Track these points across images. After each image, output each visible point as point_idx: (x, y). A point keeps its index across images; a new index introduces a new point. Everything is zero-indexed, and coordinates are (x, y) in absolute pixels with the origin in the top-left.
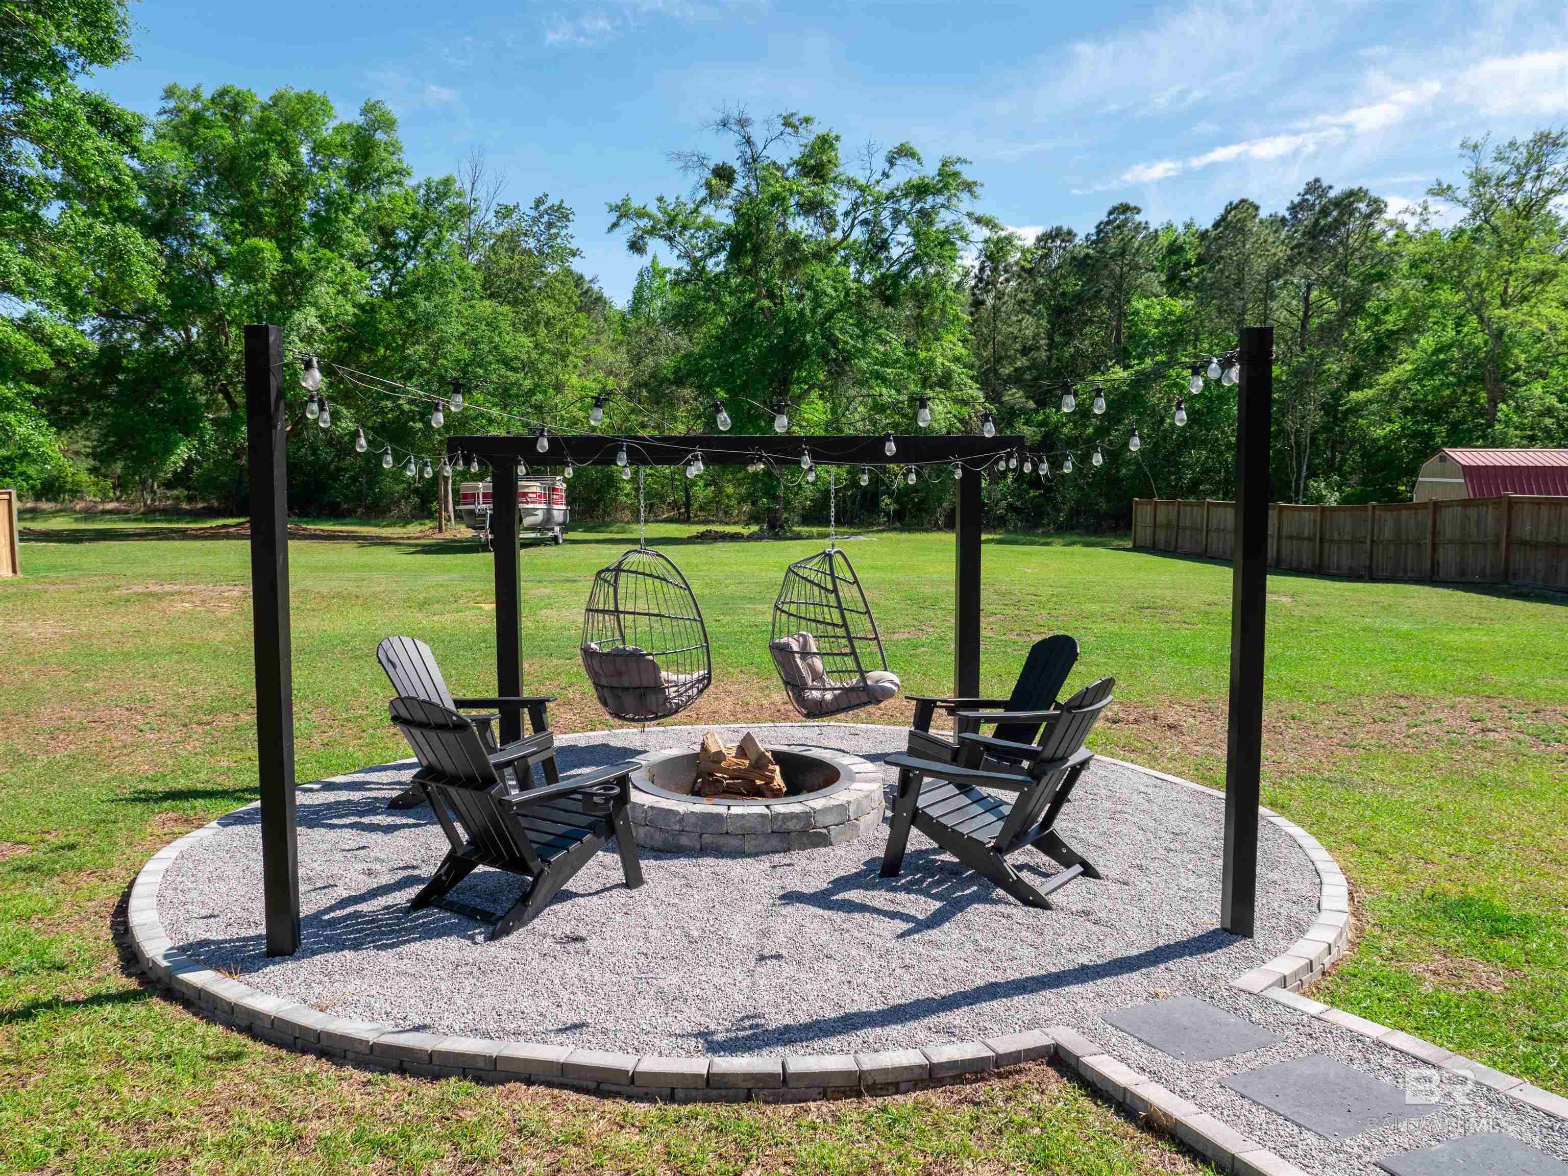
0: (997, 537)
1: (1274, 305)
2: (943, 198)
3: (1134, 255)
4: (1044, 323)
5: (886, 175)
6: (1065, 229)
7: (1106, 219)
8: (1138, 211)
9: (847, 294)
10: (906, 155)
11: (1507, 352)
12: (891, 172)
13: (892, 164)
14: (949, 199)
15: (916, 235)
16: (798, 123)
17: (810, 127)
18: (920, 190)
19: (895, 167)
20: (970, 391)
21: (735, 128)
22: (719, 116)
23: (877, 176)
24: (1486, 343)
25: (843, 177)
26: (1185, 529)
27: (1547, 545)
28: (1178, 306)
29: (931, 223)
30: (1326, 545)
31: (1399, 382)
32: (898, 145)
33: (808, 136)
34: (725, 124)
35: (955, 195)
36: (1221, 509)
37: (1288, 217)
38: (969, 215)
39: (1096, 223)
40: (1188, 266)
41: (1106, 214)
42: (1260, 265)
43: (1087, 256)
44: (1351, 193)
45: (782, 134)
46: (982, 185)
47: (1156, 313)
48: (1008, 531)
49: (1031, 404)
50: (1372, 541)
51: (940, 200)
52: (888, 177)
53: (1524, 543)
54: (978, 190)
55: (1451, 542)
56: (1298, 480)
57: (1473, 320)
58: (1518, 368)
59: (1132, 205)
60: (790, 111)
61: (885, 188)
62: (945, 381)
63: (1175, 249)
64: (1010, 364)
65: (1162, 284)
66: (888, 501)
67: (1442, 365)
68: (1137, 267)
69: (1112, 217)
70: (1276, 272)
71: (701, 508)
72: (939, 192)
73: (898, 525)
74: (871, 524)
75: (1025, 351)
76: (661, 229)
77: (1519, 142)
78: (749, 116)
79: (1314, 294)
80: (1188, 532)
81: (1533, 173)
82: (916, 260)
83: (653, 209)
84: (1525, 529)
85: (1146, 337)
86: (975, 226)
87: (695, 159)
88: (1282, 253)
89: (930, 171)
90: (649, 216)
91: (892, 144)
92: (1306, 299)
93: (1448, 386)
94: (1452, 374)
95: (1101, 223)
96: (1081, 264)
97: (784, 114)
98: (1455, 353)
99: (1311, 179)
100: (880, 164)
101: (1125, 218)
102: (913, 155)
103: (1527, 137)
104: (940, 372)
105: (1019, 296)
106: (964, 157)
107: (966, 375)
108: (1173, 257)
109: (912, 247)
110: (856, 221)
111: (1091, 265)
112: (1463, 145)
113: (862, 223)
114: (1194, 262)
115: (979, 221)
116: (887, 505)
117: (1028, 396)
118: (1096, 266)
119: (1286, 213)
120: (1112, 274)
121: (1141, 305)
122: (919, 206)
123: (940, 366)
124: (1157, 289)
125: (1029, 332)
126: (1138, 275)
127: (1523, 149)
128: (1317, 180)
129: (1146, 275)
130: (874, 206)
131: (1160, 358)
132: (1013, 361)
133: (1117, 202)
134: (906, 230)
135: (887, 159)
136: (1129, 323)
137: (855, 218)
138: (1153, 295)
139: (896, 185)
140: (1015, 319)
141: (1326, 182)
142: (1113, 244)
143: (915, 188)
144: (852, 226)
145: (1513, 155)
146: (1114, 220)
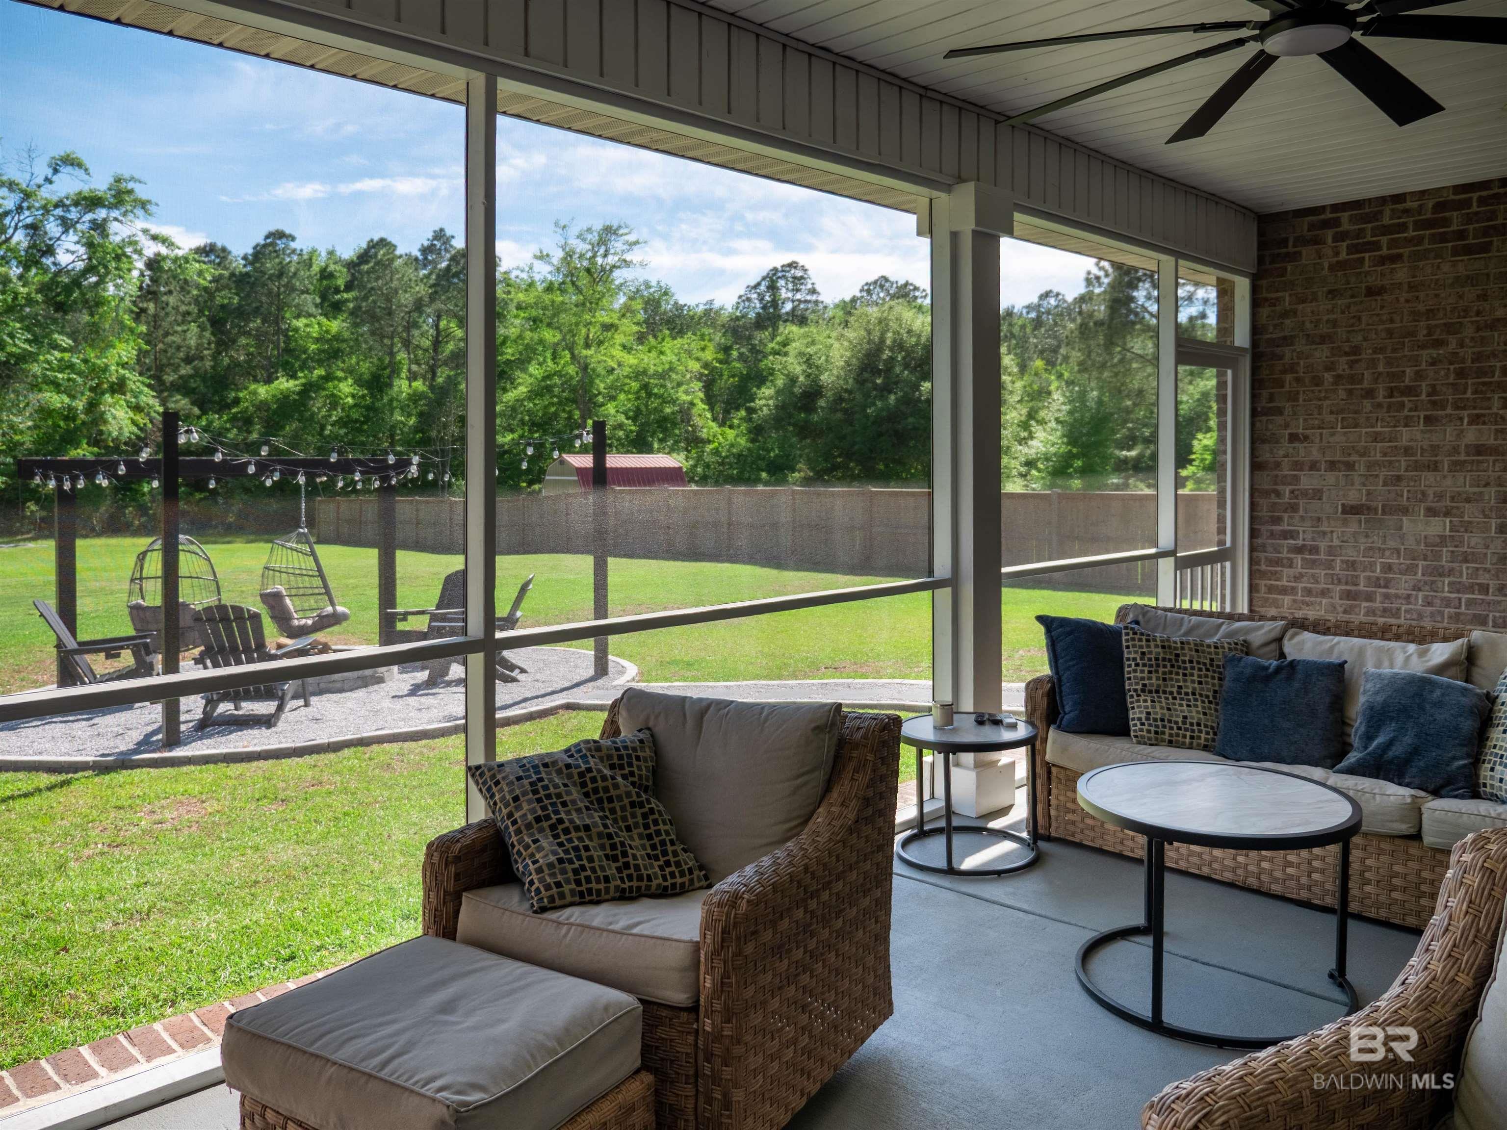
1: (416, 332)
2: (118, 212)
3: (292, 277)
4: (207, 334)
5: (48, 180)
6: (219, 246)
7: (262, 242)
8: (293, 239)
9: (15, 298)
10: (72, 165)
11: (592, 382)
12: (55, 178)
13: (56, 171)
14: (126, 215)
15: (90, 245)
18: (92, 202)
19: (59, 175)
20: (145, 399)
23: (40, 180)
24: (577, 373)
25: (4, 178)
28: (335, 326)
29: (104, 234)
31: (517, 400)
32: (63, 154)
35: (132, 211)
37: (421, 257)
38: (145, 231)
39: (254, 244)
40: (337, 291)
41: (262, 238)
42: (406, 299)
43: (247, 274)
46: (157, 205)
47: (315, 331)
49: (196, 411)
51: (115, 213)
52: (52, 183)
54: (152, 208)
57: (567, 354)
58: (600, 393)
59: (287, 232)
61: (48, 193)
62: (119, 387)
63: (326, 275)
64: (174, 371)
65: (316, 306)
66: (34, 508)
67: (549, 389)
68: (293, 289)
69: (268, 241)
70: (419, 306)
72: (111, 207)
73: (45, 531)
75: (188, 360)
77: (593, 228)
79: (443, 324)
81: (602, 250)
82: (90, 269)
85: (305, 352)
86: (151, 242)
88: (422, 290)
89: (100, 184)
92: (437, 326)
93: (553, 404)
94: (555, 396)
95: (257, 245)
96: (240, 281)
98: (556, 380)
99: (437, 229)
100: (42, 170)
101: (280, 243)
102: (80, 165)
103: (598, 226)
104: (114, 379)
105: (183, 308)
106: (136, 176)
107: (143, 383)
108: (325, 282)
109: (85, 257)
110: (20, 224)
111: (248, 283)
112: (556, 224)
113: (27, 227)
114: (342, 288)
115: (155, 238)
116: (32, 512)
117: (193, 403)
118: (254, 283)
119: (419, 254)
120: (270, 293)
121: (300, 323)
122: (89, 217)
123: (114, 373)
124: (313, 310)
125: (193, 343)
126: (294, 295)
127: (595, 234)
128: (442, 230)
129: (303, 297)
130: (41, 212)
131: (319, 372)
132: (176, 369)
133: (272, 229)
134: (76, 238)
135: (50, 166)
136: (288, 338)
137: (19, 221)
138: (309, 315)
139: (62, 194)
140: (179, 329)
141: (449, 233)
142: (270, 266)
143: (85, 198)
144: (16, 229)
145: (589, 237)
146: (271, 244)
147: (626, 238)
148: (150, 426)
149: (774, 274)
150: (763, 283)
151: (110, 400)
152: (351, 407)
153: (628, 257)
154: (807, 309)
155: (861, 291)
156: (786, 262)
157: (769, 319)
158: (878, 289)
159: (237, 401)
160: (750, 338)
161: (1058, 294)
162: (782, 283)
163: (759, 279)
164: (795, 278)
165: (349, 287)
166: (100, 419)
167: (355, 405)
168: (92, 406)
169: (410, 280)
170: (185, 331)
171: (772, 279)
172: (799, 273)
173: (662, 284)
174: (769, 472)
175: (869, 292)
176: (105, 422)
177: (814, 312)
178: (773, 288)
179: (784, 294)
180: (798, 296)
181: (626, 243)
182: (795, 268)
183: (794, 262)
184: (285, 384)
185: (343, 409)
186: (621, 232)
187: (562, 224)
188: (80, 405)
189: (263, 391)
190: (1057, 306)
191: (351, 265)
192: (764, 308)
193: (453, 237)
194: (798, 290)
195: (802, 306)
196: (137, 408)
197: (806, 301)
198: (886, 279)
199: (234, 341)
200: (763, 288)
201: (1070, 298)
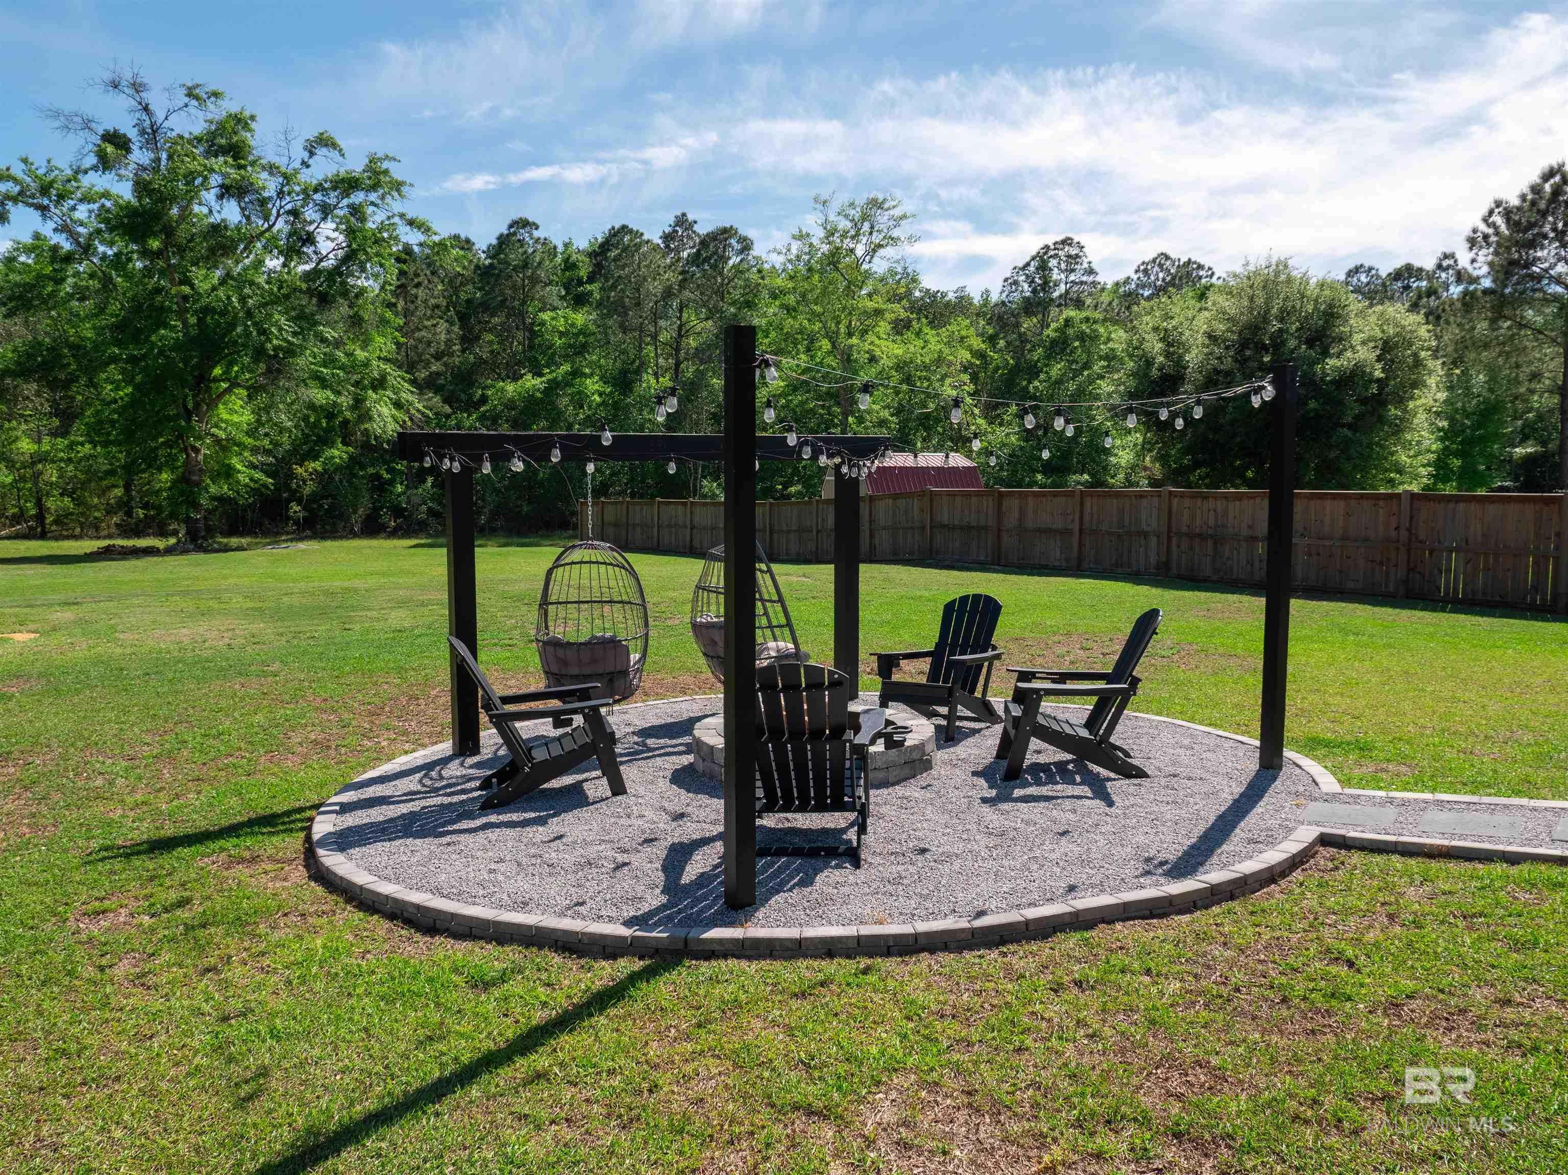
0: (423, 541)
2: (375, 195)
3: (536, 268)
4: (456, 329)
5: (306, 164)
6: (463, 236)
7: (506, 232)
8: (537, 227)
10: (326, 145)
12: (311, 162)
13: (312, 154)
14: (383, 198)
15: (351, 233)
16: (205, 96)
17: (220, 102)
18: (348, 185)
19: (315, 157)
21: (127, 91)
22: (108, 76)
23: (297, 164)
24: (838, 365)
25: (263, 162)
26: (634, 526)
27: (962, 528)
28: (580, 318)
29: (363, 219)
30: (776, 536)
32: (316, 135)
33: (218, 111)
34: (115, 85)
35: (388, 194)
36: (672, 506)
37: (663, 245)
38: (402, 216)
39: (497, 233)
40: (580, 283)
41: (506, 227)
42: (655, 287)
43: (491, 267)
44: (725, 231)
45: (186, 105)
46: (411, 185)
47: (561, 324)
48: (429, 536)
50: (818, 532)
51: (373, 197)
52: (308, 166)
53: (944, 526)
54: (406, 190)
55: (884, 528)
56: (696, 479)
57: (826, 344)
59: (530, 220)
60: (195, 82)
61: (307, 177)
62: (380, 384)
63: (569, 265)
64: (426, 367)
65: (561, 298)
66: (297, 508)
68: (538, 281)
69: (512, 230)
70: (668, 294)
71: (56, 522)
72: (367, 190)
73: (308, 532)
74: (278, 534)
76: (33, 196)
77: (857, 203)
78: (145, 80)
79: (686, 315)
80: (638, 529)
81: (866, 229)
82: (350, 257)
83: (18, 170)
84: (944, 516)
85: (551, 347)
86: (408, 228)
87: (79, 120)
88: (672, 277)
89: (356, 165)
90: (16, 181)
91: (312, 133)
92: (680, 319)
94: (813, 391)
95: (501, 234)
96: (485, 274)
97: (190, 85)
98: (815, 373)
99: (679, 213)
100: (299, 153)
101: (523, 234)
102: (334, 145)
103: (861, 200)
104: (376, 374)
105: (433, 301)
106: (390, 155)
107: (403, 379)
108: (567, 273)
109: (344, 245)
110: (282, 211)
111: (493, 275)
112: (816, 200)
113: (289, 212)
114: (585, 279)
115: (411, 223)
116: (295, 512)
117: (445, 401)
118: (498, 275)
119: (660, 241)
120: (514, 287)
121: (546, 316)
122: (345, 202)
123: (377, 367)
124: (557, 302)
125: (443, 337)
126: (538, 288)
127: (858, 209)
128: (684, 215)
129: (548, 289)
130: (301, 197)
131: (566, 368)
132: (428, 364)
133: (516, 216)
134: (334, 226)
135: (305, 148)
136: (533, 334)
137: (281, 207)
138: (554, 309)
139: (321, 177)
140: (429, 323)
141: (690, 217)
142: (514, 258)
143: (343, 180)
144: (278, 215)
145: (853, 212)
146: (515, 234)
147: (891, 212)
148: (409, 423)
149: (1045, 253)
150: (1032, 263)
151: (374, 396)
152: (599, 405)
153: (895, 233)
154: (1083, 292)
155: (1137, 272)
156: (1059, 238)
157: (1039, 304)
158: (1156, 269)
159: (484, 400)
160: (1018, 325)
161: (1370, 269)
162: (1053, 263)
163: (1028, 259)
164: (1069, 256)
165: (591, 279)
166: (366, 416)
167: (603, 403)
168: (358, 402)
169: (659, 266)
170: (434, 326)
171: (1042, 261)
172: (1074, 251)
173: (909, 270)
174: (1044, 473)
175: (1146, 272)
176: (371, 419)
177: (1090, 294)
178: (1043, 267)
179: (1056, 275)
180: (1072, 277)
181: (892, 218)
182: (1070, 245)
183: (1069, 239)
184: (531, 382)
185: (590, 407)
186: (886, 206)
187: (823, 198)
188: (345, 401)
189: (510, 388)
190: (1368, 284)
191: (592, 254)
192: (1034, 291)
193: (695, 222)
194: (1073, 271)
195: (1075, 288)
196: (398, 405)
197: (1082, 283)
198: (1167, 258)
199: (478, 338)
200: (1032, 269)
201: (1384, 274)
